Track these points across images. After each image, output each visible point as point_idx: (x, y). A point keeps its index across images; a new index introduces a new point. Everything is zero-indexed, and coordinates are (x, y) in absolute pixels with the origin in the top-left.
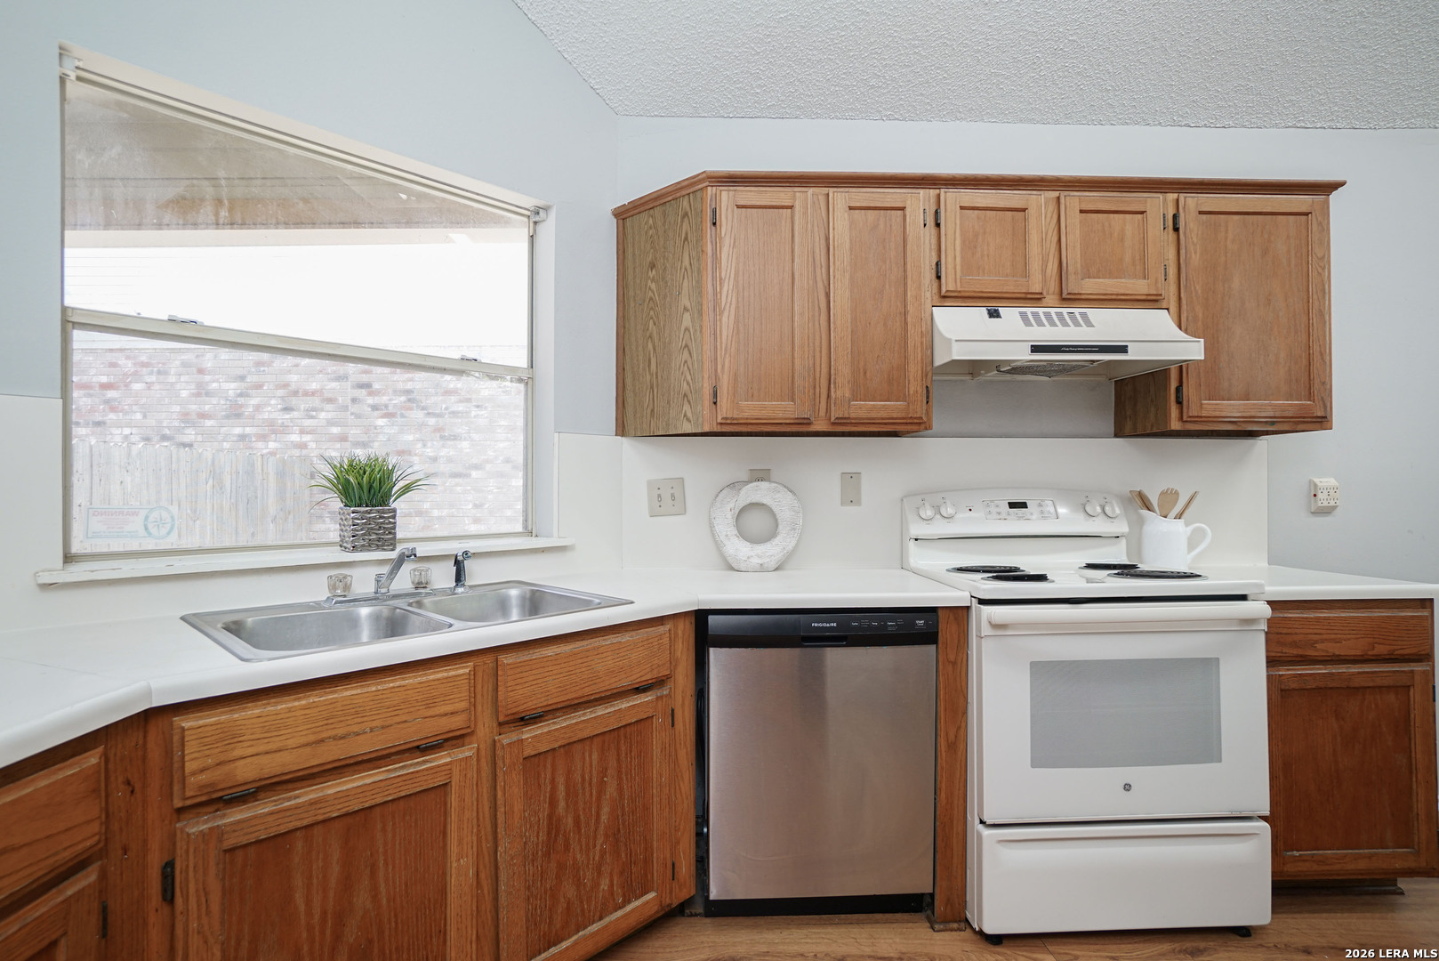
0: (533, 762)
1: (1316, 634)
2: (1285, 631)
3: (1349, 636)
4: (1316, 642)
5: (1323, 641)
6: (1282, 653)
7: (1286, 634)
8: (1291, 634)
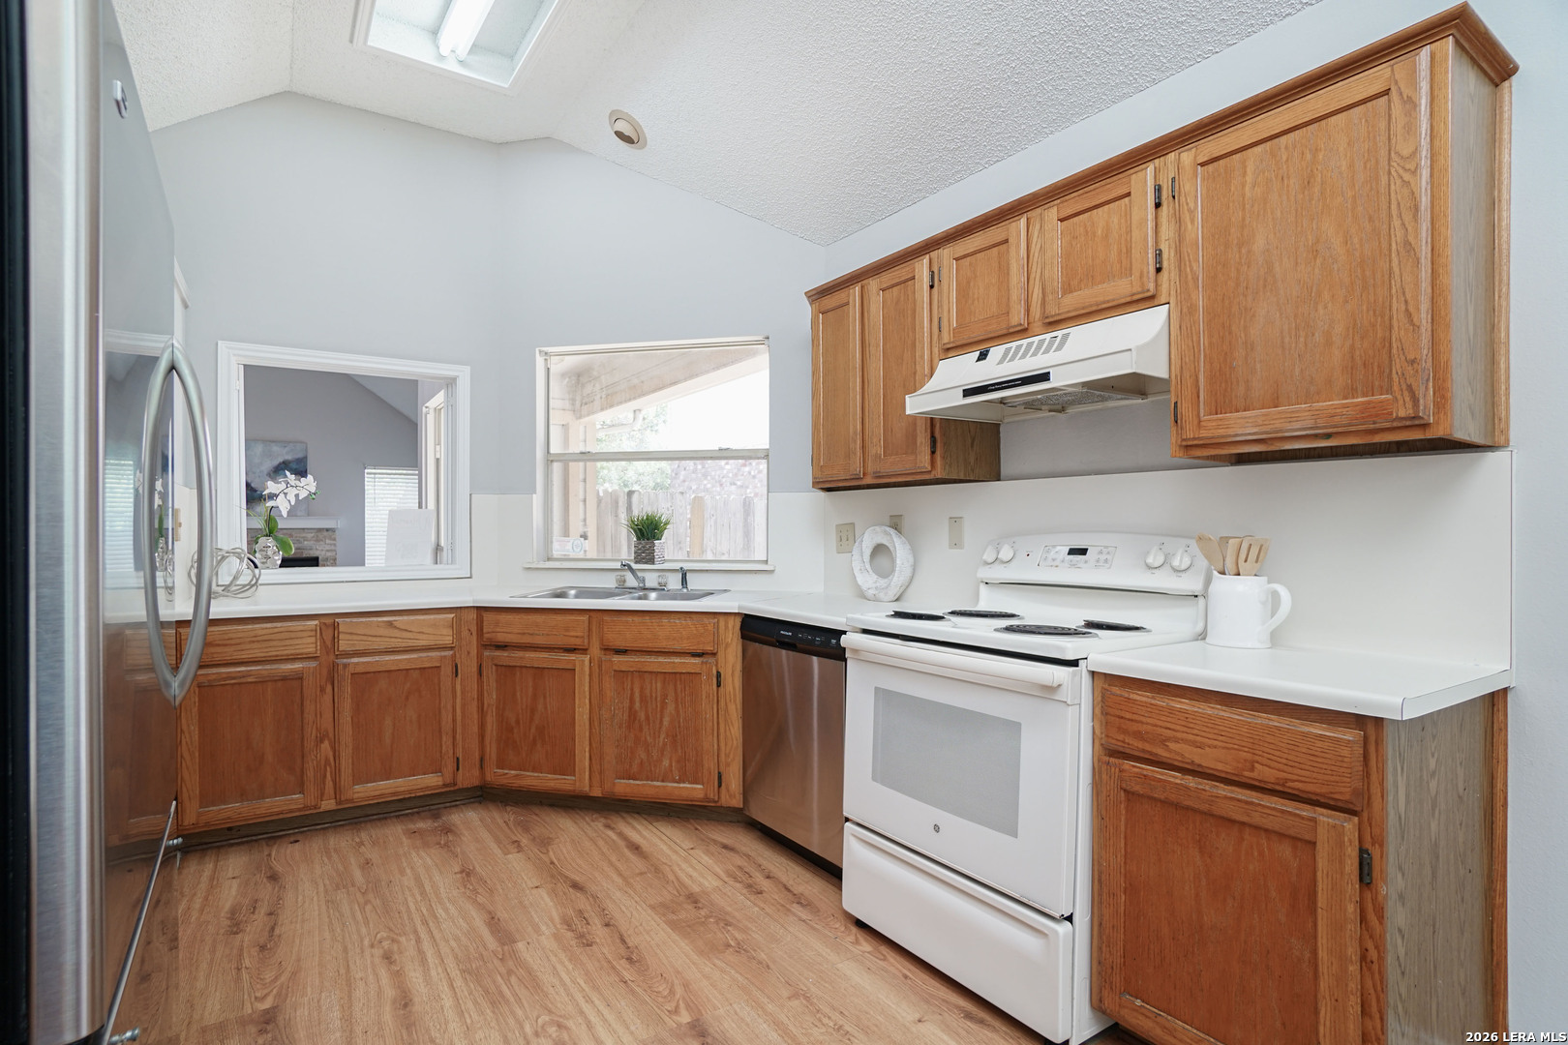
0: (620, 674)
1: (1167, 728)
2: (1128, 716)
3: (1216, 743)
4: (1169, 739)
5: (1177, 741)
6: (1124, 742)
7: (1129, 720)
8: (1136, 721)
